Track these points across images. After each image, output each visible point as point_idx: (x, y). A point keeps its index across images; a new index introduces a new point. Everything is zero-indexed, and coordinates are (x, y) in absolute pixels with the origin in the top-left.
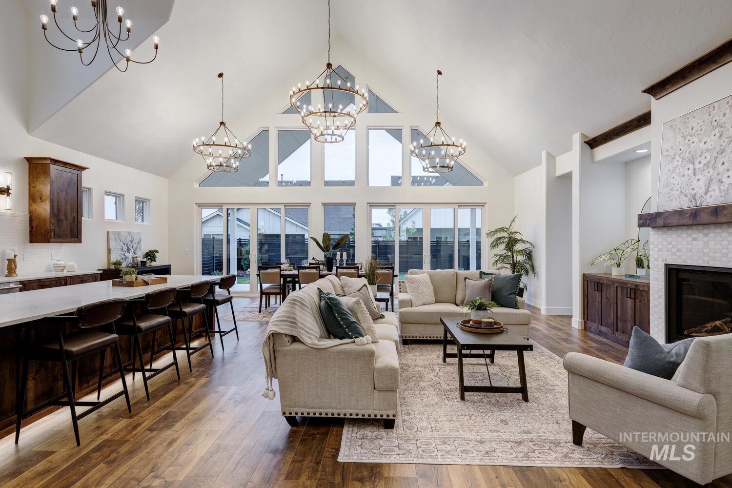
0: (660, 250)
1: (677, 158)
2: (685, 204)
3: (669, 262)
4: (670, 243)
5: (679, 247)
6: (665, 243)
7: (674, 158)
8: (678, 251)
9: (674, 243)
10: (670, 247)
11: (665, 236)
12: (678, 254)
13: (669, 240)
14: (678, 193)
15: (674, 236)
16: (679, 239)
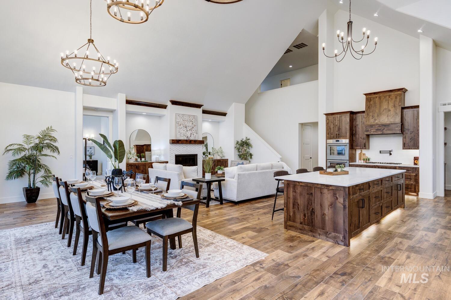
0: (173, 151)
1: (182, 125)
2: (185, 138)
3: (177, 154)
4: (177, 149)
5: (179, 149)
6: (175, 148)
7: (181, 125)
8: (179, 151)
9: (178, 149)
10: (177, 150)
11: (175, 146)
12: (180, 151)
13: (177, 147)
14: (183, 135)
15: (178, 147)
16: (180, 147)
